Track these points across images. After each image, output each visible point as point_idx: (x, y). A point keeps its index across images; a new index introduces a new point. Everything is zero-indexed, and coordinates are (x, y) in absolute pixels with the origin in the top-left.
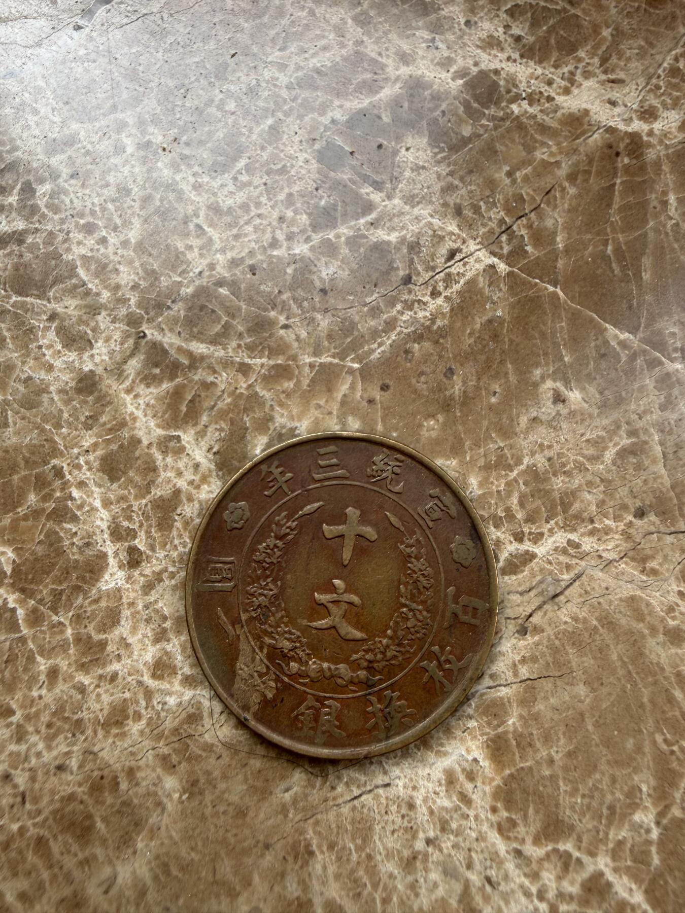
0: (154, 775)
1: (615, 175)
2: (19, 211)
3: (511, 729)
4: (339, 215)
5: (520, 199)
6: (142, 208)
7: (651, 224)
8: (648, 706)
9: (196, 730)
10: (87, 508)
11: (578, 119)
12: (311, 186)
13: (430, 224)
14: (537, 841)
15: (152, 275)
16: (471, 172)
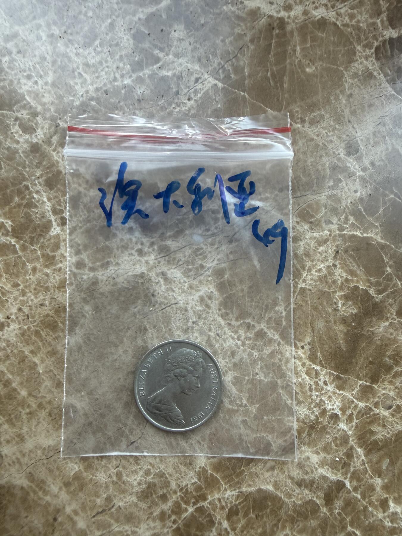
0: (80, 305)
1: (272, 39)
3: (226, 279)
4: (144, 64)
5: (228, 53)
6: (53, 66)
7: (288, 61)
9: (96, 288)
10: (41, 202)
11: (255, 12)
12: (130, 51)
13: (187, 67)
15: (60, 97)
16: (205, 40)
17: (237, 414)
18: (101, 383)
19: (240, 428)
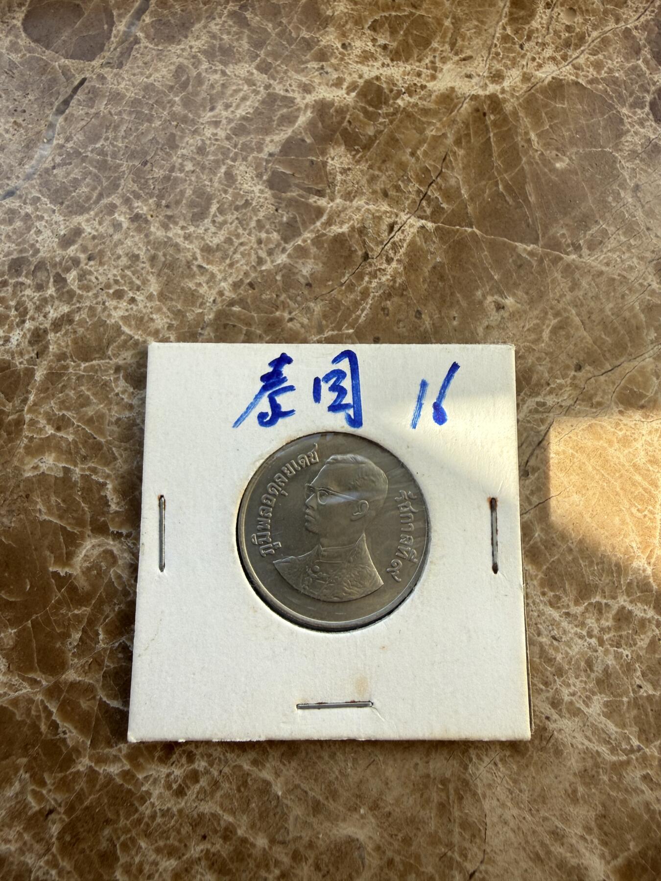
1: (488, 131)
2: (60, 298)
3: (538, 540)
4: (300, 225)
5: (426, 171)
6: (152, 266)
7: (524, 159)
8: (621, 493)
11: (448, 97)
12: (272, 209)
13: (368, 210)
14: (577, 603)
15: (179, 314)
16: (384, 161)
17: (629, 768)
18: (387, 784)
19: (643, 792)
